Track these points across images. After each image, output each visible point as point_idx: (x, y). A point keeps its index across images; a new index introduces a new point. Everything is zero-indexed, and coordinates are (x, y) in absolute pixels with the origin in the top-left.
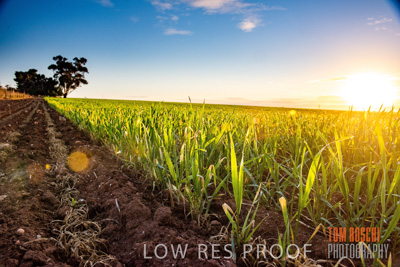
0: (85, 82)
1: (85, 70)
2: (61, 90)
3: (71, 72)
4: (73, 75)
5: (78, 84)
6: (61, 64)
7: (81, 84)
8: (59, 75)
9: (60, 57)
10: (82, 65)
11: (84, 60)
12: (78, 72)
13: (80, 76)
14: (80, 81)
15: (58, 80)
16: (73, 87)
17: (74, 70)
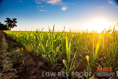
0: (16, 26)
1: (16, 22)
2: (9, 28)
3: (12, 23)
4: (12, 24)
5: (14, 27)
6: (8, 20)
7: (15, 26)
8: (8, 24)
9: (8, 18)
10: (15, 21)
11: (16, 19)
12: (14, 23)
13: (14, 24)
14: (14, 25)
15: (8, 25)
16: (13, 28)
17: (13, 22)
